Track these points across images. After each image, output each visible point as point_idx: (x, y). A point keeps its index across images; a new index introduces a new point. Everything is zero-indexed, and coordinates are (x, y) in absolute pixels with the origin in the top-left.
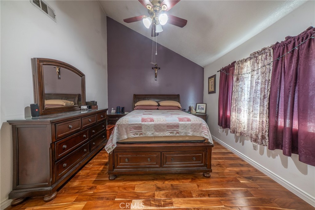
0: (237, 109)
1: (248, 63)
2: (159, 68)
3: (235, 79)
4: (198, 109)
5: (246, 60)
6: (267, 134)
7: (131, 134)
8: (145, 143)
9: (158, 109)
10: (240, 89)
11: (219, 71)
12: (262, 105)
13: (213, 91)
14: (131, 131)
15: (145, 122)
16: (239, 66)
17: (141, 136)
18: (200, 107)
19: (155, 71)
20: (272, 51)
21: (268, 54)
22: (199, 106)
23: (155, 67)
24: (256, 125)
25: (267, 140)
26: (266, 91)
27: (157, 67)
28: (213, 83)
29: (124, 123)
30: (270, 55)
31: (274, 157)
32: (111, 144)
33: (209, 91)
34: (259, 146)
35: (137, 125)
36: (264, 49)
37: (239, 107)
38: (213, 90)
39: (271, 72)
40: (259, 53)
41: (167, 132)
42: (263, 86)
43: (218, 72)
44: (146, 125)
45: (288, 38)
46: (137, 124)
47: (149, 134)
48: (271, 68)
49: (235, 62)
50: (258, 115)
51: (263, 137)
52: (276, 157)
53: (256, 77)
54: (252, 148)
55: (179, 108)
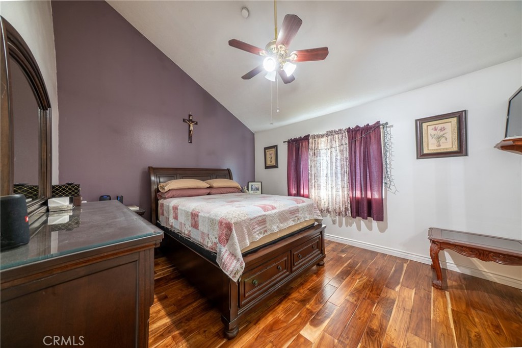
0: (316, 185)
1: (325, 139)
2: (196, 124)
3: (311, 153)
4: (252, 190)
5: (322, 136)
6: (349, 205)
7: (255, 234)
8: (270, 245)
9: (209, 194)
10: (318, 164)
11: (286, 142)
12: (342, 180)
13: (275, 166)
14: (255, 230)
15: (268, 211)
16: (315, 141)
17: (266, 234)
18: (254, 187)
19: (190, 126)
20: (347, 133)
21: (344, 135)
22: (252, 186)
23: (188, 119)
24: (340, 198)
25: (350, 211)
26: (346, 167)
27: (193, 120)
28: (273, 156)
29: (243, 218)
30: (345, 136)
31: (351, 225)
32: (235, 262)
33: (267, 165)
34: (344, 219)
35: (260, 219)
36: (340, 130)
37: (319, 183)
38: (273, 163)
39: (348, 150)
40: (336, 132)
41: (291, 220)
42: (343, 162)
43: (284, 142)
44: (270, 216)
45: (357, 127)
46: (261, 216)
47: (275, 229)
48: (348, 148)
49: (309, 135)
50: (341, 189)
51: (346, 209)
52: (353, 225)
53: (334, 154)
54: (332, 223)
55: (239, 189)
